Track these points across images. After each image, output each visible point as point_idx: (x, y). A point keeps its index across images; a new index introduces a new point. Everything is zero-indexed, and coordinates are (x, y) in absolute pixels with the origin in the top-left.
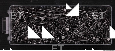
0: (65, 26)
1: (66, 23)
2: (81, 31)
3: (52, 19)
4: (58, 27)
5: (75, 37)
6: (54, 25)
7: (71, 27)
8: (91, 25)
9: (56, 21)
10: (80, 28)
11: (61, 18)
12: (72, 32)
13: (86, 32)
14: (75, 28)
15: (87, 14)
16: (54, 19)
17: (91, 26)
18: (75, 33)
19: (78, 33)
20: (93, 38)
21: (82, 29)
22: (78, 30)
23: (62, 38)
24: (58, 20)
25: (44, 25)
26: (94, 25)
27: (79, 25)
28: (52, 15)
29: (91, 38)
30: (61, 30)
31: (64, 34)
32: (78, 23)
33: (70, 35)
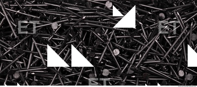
0: (109, 44)
1: (113, 36)
2: (148, 57)
3: (79, 28)
4: (94, 48)
5: (136, 72)
6: (84, 43)
7: (126, 46)
8: (173, 40)
9: (89, 33)
10: (147, 48)
11: (99, 24)
12: (128, 58)
13: (161, 59)
14: (134, 49)
16: (83, 28)
17: (172, 44)
18: (135, 61)
19: (143, 61)
20: (178, 74)
21: (150, 51)
22: (142, 53)
23: (104, 74)
24: (94, 30)
25: (60, 41)
26: (179, 42)
27: (144, 43)
28: (78, 18)
29: (173, 73)
30: (101, 55)
31: (108, 63)
32: (142, 37)
33: (124, 66)
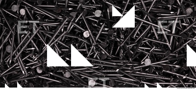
0: (93, 42)
1: (89, 51)
2: (55, 28)
3: (123, 59)
4: (109, 39)
5: (68, 14)
6: (119, 44)
7: (77, 40)
8: (30, 46)
9: (113, 54)
10: (56, 38)
11: (102, 63)
12: (75, 28)
13: (42, 26)
14: (68, 37)
15: (39, 71)
16: (119, 59)
17: (31, 42)
18: (68, 25)
19: (60, 25)
20: (26, 11)
21: (52, 35)
22: (61, 33)
23: (100, 12)
24: (108, 57)
25: (143, 46)
26: (24, 44)
27: (59, 43)
28: (124, 70)
29: (31, 12)
30: (102, 31)
31: (95, 22)
32: (60, 49)
33: (79, 20)
